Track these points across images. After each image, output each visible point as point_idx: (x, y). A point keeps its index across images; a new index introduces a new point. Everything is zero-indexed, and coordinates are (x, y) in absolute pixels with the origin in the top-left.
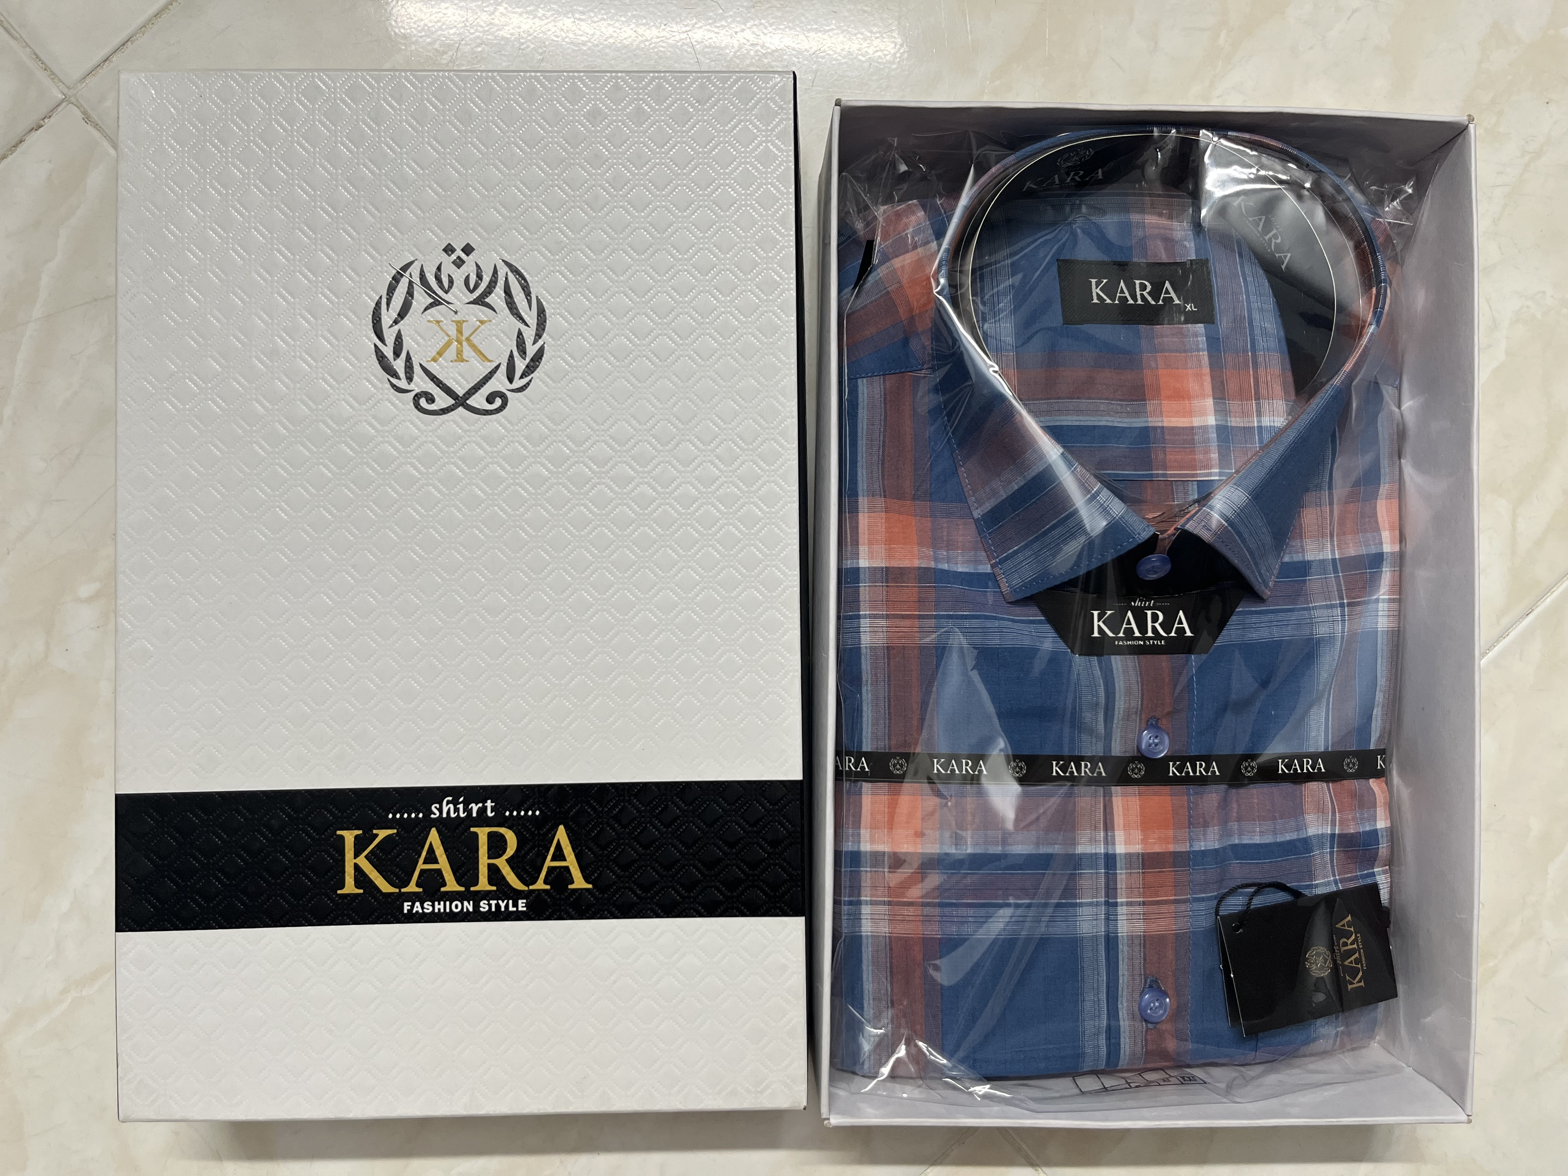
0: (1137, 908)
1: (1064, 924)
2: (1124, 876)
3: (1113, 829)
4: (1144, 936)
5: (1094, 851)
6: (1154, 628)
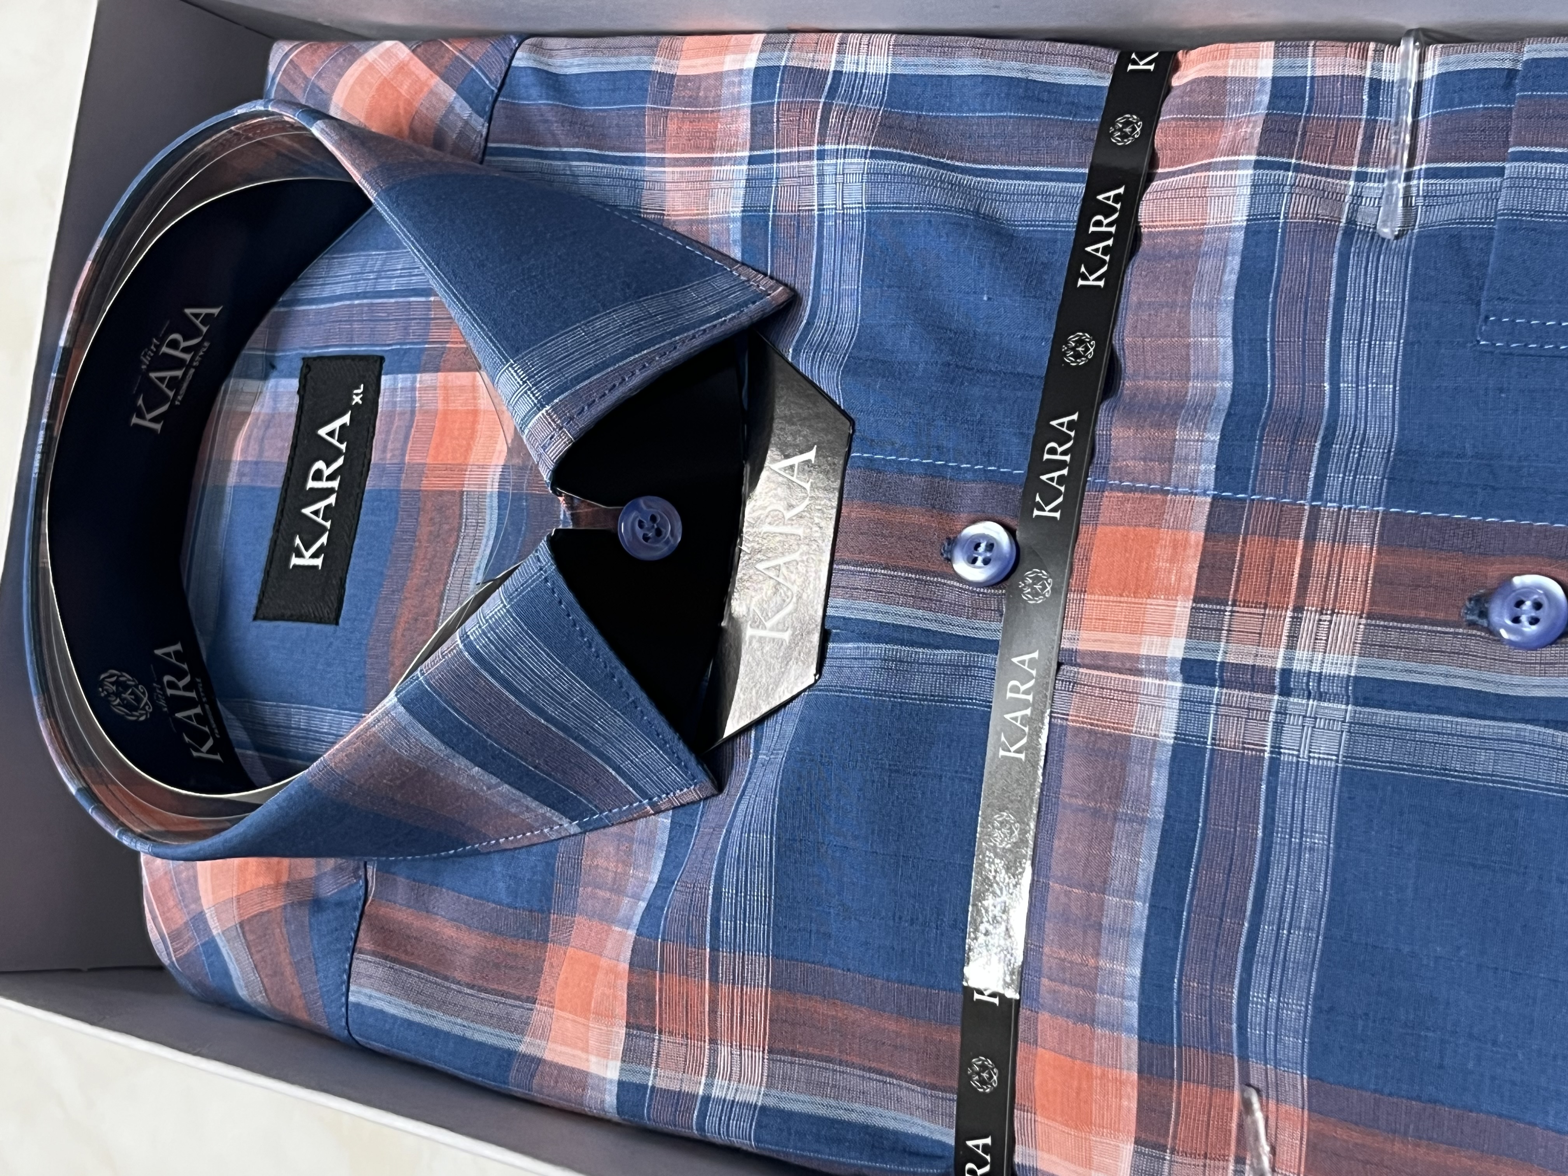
0: (1304, 625)
4: (1370, 617)
6: (792, 522)
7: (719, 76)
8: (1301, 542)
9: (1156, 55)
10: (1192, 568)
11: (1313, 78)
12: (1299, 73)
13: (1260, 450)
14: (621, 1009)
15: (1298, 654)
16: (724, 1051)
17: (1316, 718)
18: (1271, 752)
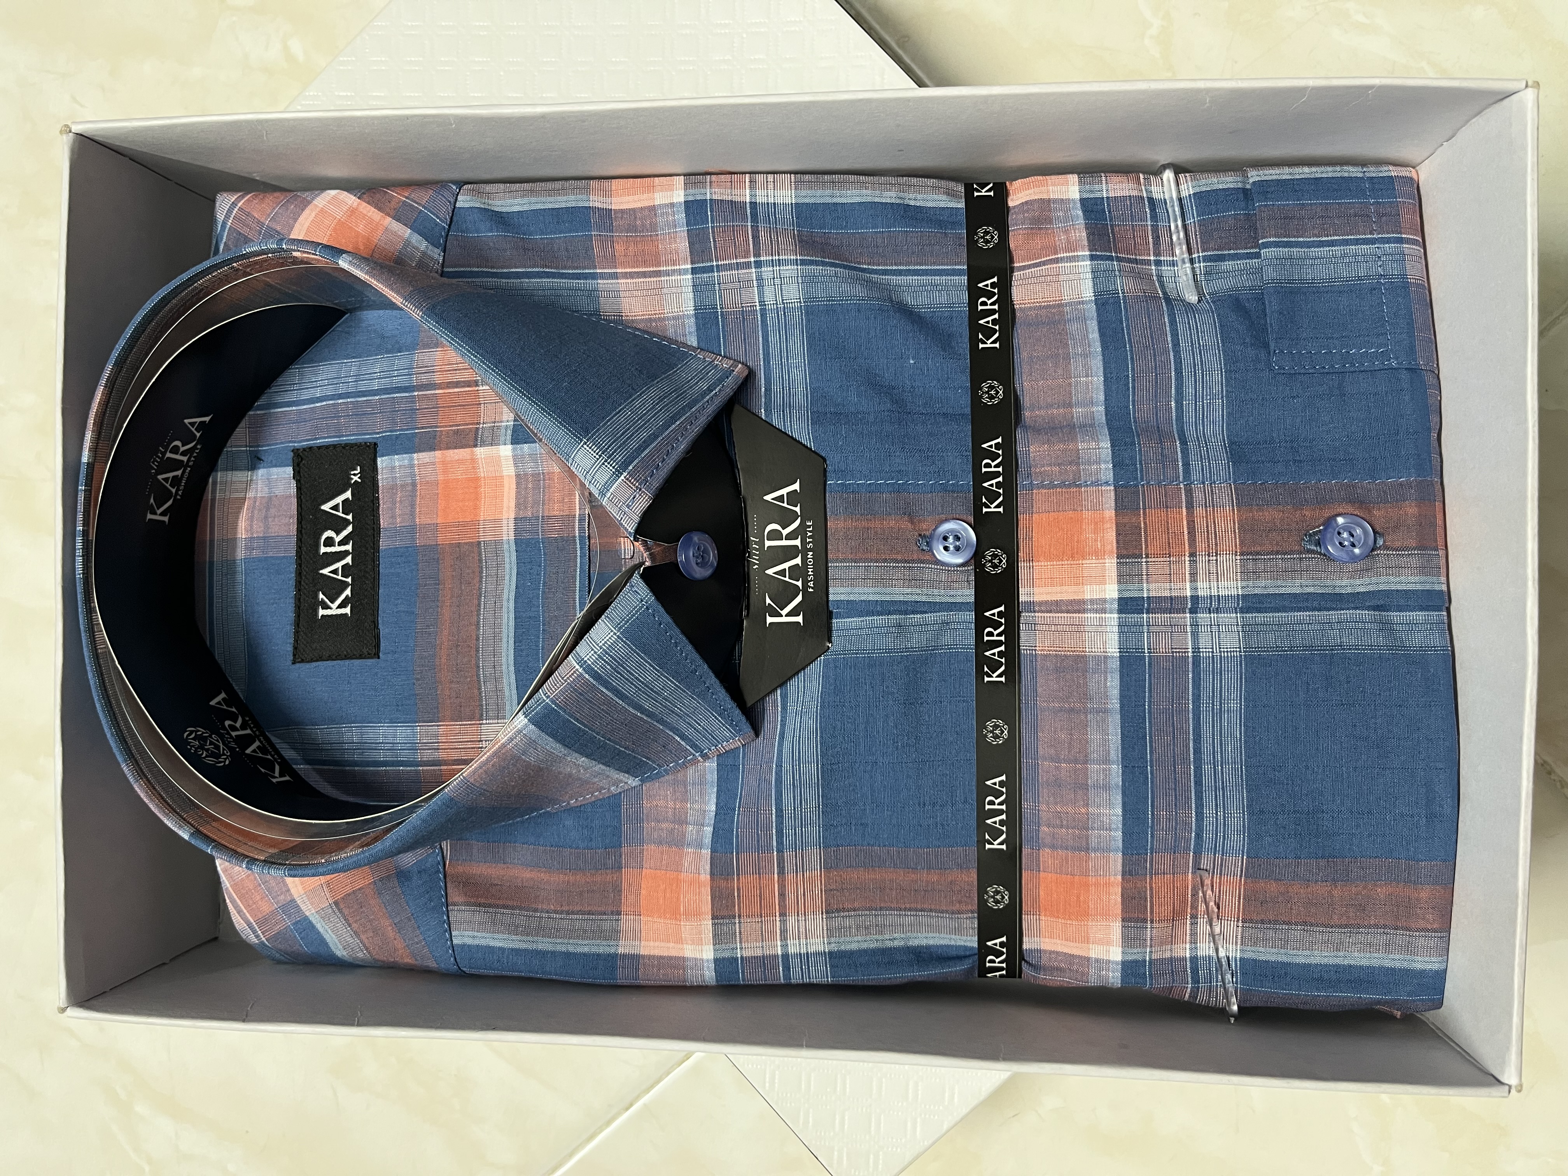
0: (1200, 565)
1: (1225, 676)
2: (1153, 586)
3: (1083, 602)
4: (1242, 554)
5: (1116, 629)
6: (789, 537)
7: (652, 209)
8: (1184, 510)
9: (991, 185)
10: (1111, 535)
11: (1107, 198)
12: (1098, 195)
13: (1140, 450)
14: (707, 907)
15: (1199, 585)
16: (791, 920)
17: (1219, 625)
18: (1193, 652)
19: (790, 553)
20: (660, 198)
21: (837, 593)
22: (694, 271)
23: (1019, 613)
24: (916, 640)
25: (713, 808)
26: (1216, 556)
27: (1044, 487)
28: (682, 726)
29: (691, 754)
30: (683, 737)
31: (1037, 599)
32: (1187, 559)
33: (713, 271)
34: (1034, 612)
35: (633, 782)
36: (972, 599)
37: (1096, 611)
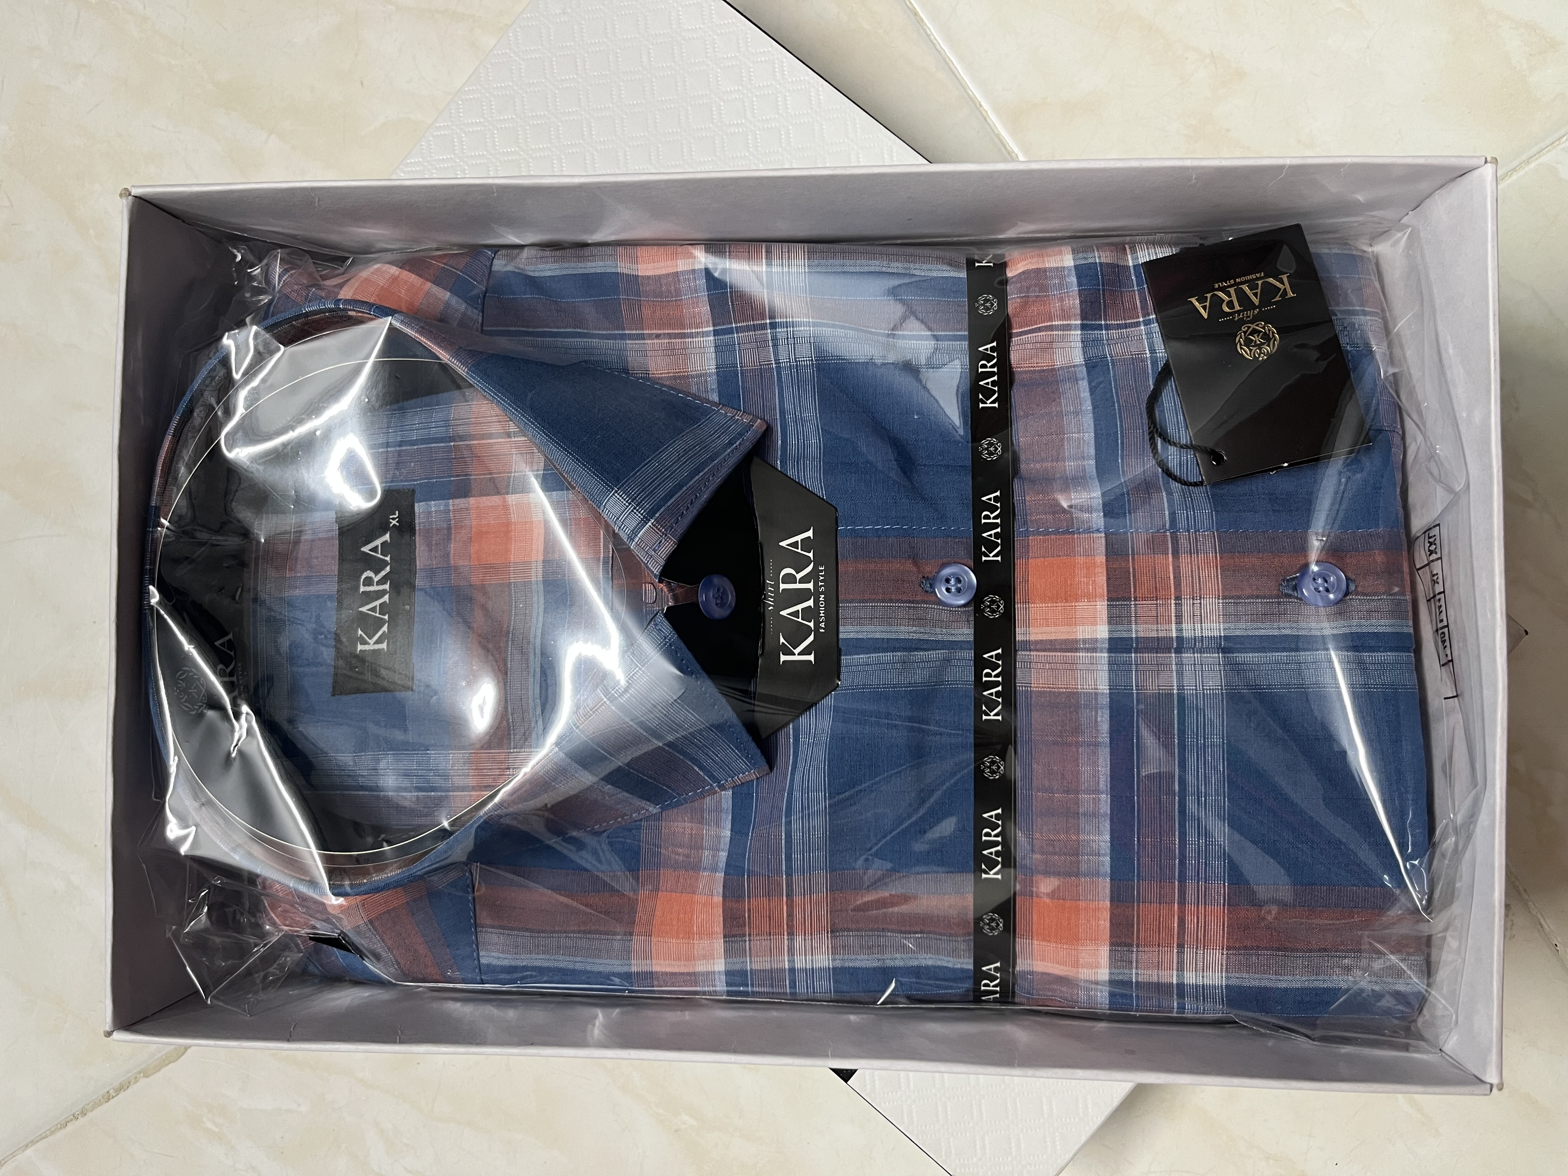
0: (1184, 608)
1: (1208, 711)
2: (1141, 627)
3: (1076, 641)
4: (1223, 599)
5: (1106, 667)
6: (803, 580)
7: (675, 275)
8: (1170, 558)
10: (1102, 579)
11: (1100, 264)
12: (1091, 262)
13: (1129, 500)
14: (719, 927)
15: (1184, 626)
16: (798, 939)
17: (1202, 665)
18: (1178, 689)
19: (803, 595)
20: (682, 265)
21: (847, 632)
22: (716, 333)
23: (1016, 651)
24: (919, 676)
25: (728, 833)
26: (1200, 599)
27: (1039, 534)
28: (701, 756)
29: (709, 784)
30: (701, 768)
31: (1033, 638)
32: (1173, 602)
33: (733, 333)
34: (1030, 650)
35: (654, 809)
36: (972, 639)
37: (1088, 650)
